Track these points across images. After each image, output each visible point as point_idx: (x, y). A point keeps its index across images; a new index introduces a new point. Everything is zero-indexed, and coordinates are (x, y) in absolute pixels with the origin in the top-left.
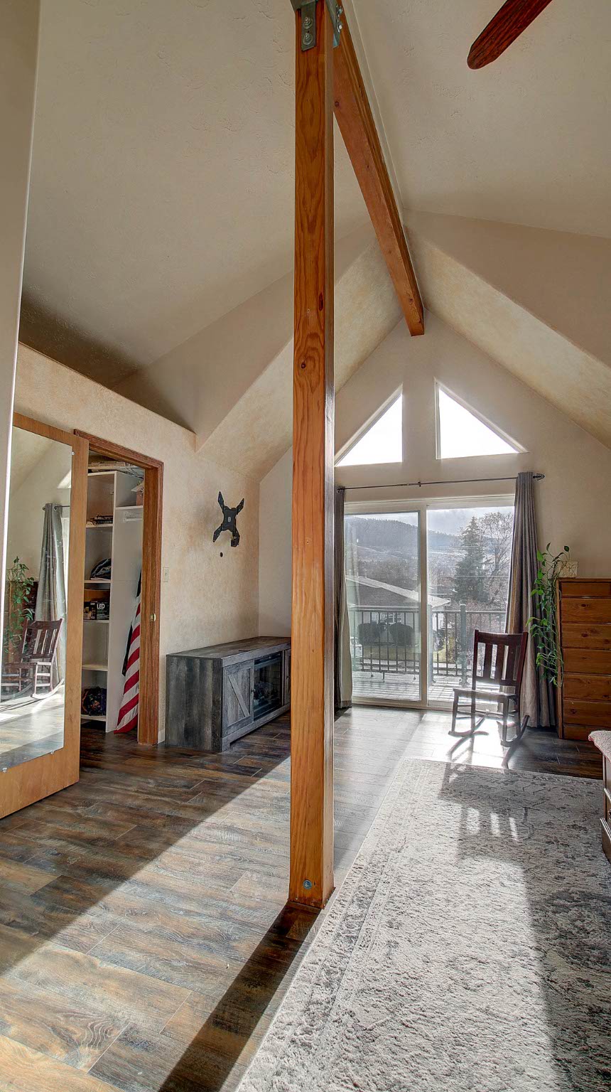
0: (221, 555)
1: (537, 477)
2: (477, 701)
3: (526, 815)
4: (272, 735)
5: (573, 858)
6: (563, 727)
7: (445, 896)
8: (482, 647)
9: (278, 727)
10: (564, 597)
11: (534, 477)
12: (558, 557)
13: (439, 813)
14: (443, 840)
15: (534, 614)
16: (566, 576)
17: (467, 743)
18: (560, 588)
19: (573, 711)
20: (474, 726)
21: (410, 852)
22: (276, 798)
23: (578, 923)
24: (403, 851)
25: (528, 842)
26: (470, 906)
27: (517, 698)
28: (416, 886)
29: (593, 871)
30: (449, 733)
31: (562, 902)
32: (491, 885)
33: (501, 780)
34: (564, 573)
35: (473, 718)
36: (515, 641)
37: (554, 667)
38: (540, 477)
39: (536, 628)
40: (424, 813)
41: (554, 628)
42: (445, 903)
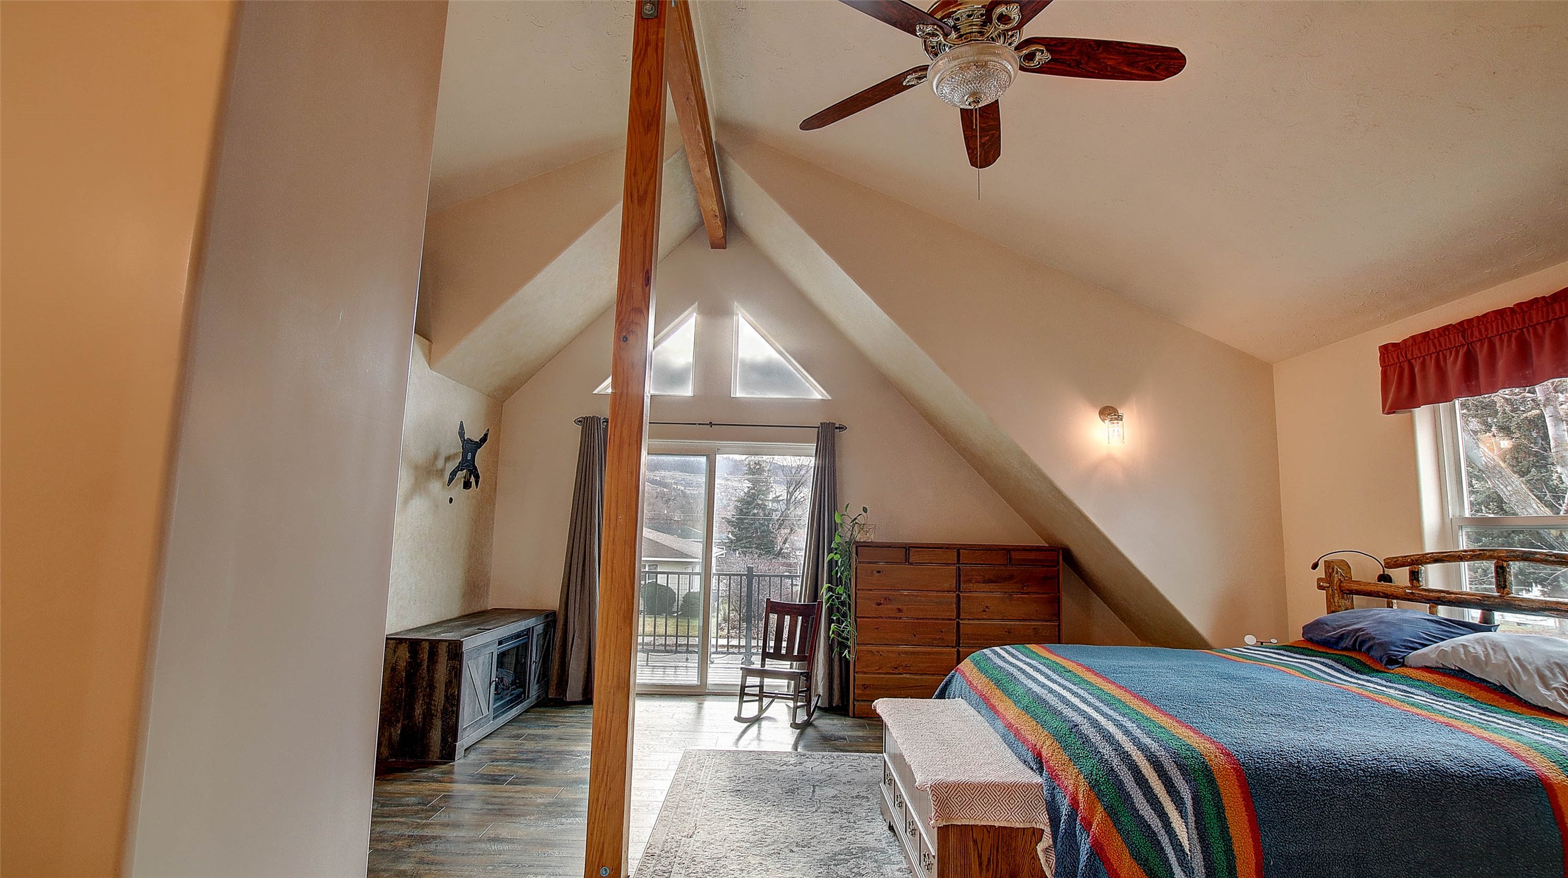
0: (451, 501)
1: (839, 428)
2: (767, 681)
3: (814, 791)
4: (518, 737)
5: (855, 822)
6: (854, 705)
7: (739, 867)
8: (774, 617)
9: (521, 728)
10: (860, 562)
11: (836, 428)
12: (856, 519)
13: (727, 799)
14: (733, 822)
15: (830, 581)
16: (862, 540)
17: (755, 728)
18: (857, 554)
19: (865, 687)
20: (761, 710)
21: (702, 835)
22: (542, 804)
23: (855, 870)
24: (694, 836)
25: (815, 814)
26: (761, 871)
27: (808, 676)
28: (710, 863)
29: (871, 831)
30: (735, 719)
31: (842, 857)
32: (781, 852)
33: (790, 763)
34: (860, 537)
35: (761, 700)
36: (808, 612)
37: (847, 639)
38: (842, 428)
39: (832, 596)
40: (713, 801)
41: (849, 596)
42: (739, 872)
